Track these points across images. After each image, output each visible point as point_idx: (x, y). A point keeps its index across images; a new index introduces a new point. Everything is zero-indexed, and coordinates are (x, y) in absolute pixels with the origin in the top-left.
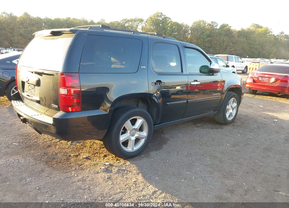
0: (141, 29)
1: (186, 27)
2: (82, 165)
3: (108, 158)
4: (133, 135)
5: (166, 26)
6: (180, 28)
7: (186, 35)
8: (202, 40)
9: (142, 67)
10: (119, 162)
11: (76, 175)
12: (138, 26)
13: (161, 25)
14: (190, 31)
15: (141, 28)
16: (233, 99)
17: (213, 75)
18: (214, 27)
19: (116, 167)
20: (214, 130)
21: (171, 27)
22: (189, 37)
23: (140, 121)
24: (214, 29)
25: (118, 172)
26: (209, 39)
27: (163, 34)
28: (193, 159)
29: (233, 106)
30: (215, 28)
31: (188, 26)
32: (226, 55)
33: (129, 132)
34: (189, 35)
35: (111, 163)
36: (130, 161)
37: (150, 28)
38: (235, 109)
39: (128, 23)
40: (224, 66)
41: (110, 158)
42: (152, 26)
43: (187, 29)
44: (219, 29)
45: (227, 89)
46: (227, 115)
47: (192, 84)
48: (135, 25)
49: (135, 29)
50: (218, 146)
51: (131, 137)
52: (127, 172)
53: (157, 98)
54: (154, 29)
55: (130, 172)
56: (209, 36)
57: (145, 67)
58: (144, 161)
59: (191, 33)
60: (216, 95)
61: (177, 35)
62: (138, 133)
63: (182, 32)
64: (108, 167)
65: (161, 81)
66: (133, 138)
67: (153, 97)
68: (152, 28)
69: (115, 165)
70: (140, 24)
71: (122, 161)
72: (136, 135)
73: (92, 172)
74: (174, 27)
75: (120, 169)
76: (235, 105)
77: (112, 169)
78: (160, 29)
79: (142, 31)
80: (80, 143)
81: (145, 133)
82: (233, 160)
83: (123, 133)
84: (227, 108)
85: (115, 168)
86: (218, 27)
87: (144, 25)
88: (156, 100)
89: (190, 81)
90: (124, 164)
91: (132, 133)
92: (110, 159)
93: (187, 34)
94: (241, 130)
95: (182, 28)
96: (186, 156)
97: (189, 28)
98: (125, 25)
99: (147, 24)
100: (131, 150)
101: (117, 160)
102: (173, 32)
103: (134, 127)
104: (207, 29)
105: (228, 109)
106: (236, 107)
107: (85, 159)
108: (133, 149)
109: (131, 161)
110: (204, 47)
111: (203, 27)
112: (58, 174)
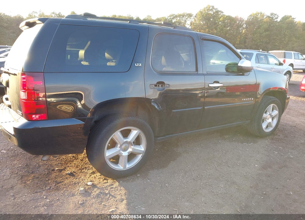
0: (189, 25)
1: (240, 20)
2: (60, 182)
3: (96, 176)
4: (125, 150)
5: (218, 20)
6: (233, 22)
7: (239, 30)
8: (258, 35)
9: (137, 65)
10: (105, 183)
11: (45, 197)
12: (186, 21)
13: (212, 19)
14: (245, 25)
15: (190, 23)
16: (272, 105)
17: (243, 75)
18: (274, 19)
19: (99, 188)
20: (244, 144)
21: (223, 21)
22: (244, 32)
23: (134, 133)
24: (274, 21)
25: (98, 196)
26: (267, 33)
27: (213, 29)
28: (202, 184)
29: (272, 114)
30: (276, 20)
31: (243, 20)
32: (283, 51)
33: (119, 145)
34: (243, 29)
35: (96, 183)
36: (119, 182)
37: (200, 23)
38: (276, 119)
39: (176, 19)
40: (276, 64)
41: (97, 176)
42: (201, 21)
43: (241, 23)
44: (280, 21)
45: (263, 93)
46: (264, 126)
47: (211, 87)
48: (183, 21)
49: (183, 25)
50: (243, 166)
51: (122, 152)
52: (109, 197)
53: (157, 104)
54: (204, 24)
55: (113, 196)
56: (266, 30)
57: (141, 64)
58: (138, 182)
59: (246, 28)
60: (247, 101)
61: (229, 30)
62: (132, 147)
63: (235, 26)
64: (88, 189)
65: (164, 82)
66: (125, 154)
67: (152, 103)
68: (202, 23)
69: (98, 186)
70: (189, 19)
71: (110, 181)
72: (130, 150)
73: (66, 194)
74: (226, 21)
75: (101, 193)
76: (276, 112)
77: (93, 192)
78: (210, 24)
79: (190, 27)
80: (56, 157)
81: (142, 148)
82: (257, 189)
83: (109, 148)
84: (263, 116)
85: (97, 190)
86: (279, 20)
87: (193, 20)
88: (156, 107)
89: (207, 82)
90: (110, 186)
91: (123, 146)
92: (97, 178)
93: (241, 28)
94: (281, 146)
95: (235, 22)
96: (194, 179)
97: (244, 22)
98: (172, 21)
99: (196, 19)
100: (122, 168)
101: (105, 179)
102: (225, 27)
103: (125, 140)
104: (265, 22)
105: (266, 118)
106: (278, 116)
107: (68, 176)
108: (125, 166)
109: (121, 182)
110: (261, 43)
111: (261, 20)
112: (26, 194)
